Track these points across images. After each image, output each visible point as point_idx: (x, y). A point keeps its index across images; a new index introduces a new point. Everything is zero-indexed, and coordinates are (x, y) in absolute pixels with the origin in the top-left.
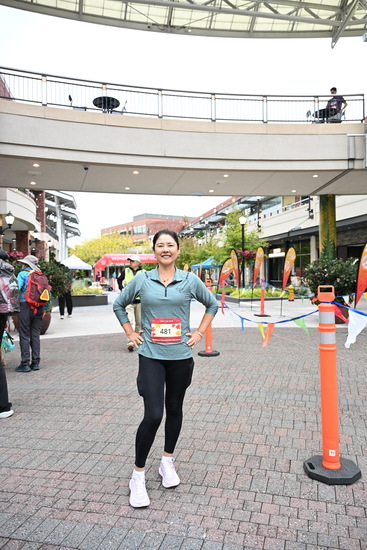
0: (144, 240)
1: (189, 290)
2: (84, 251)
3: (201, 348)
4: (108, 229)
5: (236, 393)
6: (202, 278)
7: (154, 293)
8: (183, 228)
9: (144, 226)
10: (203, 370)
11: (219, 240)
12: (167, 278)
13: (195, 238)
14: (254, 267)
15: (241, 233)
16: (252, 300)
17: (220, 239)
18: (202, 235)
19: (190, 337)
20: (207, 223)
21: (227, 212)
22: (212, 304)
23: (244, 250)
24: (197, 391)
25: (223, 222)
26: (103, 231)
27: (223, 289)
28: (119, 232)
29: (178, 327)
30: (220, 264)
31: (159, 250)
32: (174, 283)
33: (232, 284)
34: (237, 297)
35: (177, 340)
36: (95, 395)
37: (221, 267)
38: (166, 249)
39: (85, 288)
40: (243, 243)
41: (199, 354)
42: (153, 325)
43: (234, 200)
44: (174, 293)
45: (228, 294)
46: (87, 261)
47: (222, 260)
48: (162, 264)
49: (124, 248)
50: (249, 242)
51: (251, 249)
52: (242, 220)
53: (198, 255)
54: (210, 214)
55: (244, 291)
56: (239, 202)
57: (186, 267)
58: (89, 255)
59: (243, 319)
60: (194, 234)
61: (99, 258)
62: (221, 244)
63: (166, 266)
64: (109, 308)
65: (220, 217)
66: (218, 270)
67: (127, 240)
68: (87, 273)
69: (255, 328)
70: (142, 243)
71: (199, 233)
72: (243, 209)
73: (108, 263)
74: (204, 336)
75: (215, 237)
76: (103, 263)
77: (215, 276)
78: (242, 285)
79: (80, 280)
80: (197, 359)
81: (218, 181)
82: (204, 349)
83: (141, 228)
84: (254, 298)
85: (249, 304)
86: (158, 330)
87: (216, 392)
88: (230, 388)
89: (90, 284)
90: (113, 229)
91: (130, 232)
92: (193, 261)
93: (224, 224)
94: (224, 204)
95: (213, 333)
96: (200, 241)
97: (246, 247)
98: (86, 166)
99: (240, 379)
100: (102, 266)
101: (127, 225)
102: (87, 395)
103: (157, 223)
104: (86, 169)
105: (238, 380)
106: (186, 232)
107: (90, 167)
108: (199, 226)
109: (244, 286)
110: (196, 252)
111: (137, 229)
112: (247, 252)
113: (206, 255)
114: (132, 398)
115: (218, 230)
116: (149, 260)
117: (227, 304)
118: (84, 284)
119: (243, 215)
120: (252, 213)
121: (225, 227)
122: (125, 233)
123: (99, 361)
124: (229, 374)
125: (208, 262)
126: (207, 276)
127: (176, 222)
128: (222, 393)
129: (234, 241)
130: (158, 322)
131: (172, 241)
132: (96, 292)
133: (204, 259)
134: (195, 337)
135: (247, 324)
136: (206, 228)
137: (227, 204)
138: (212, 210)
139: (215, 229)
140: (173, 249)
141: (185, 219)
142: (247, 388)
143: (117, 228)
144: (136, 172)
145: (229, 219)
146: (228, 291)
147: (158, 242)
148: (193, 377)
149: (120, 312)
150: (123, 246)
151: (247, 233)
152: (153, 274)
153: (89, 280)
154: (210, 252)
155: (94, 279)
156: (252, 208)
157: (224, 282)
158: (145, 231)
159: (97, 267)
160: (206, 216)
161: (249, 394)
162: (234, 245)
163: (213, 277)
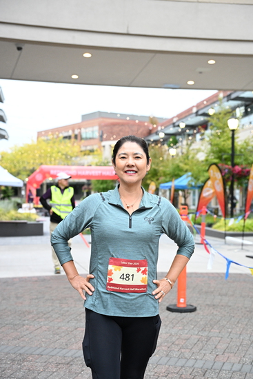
0: (95, 147)
1: (160, 222)
2: (12, 161)
3: (171, 300)
4: (47, 132)
5: (218, 365)
6: (175, 201)
7: (114, 222)
8: (150, 133)
9: (96, 128)
10: (173, 331)
11: (198, 151)
12: (132, 203)
13: (166, 147)
14: (246, 189)
15: (230, 142)
16: (243, 235)
17: (201, 148)
18: (175, 142)
19: (157, 285)
20: (183, 125)
21: (211, 112)
22: (188, 242)
23: (234, 165)
24: (165, 360)
25: (205, 126)
26: (40, 134)
27: (204, 220)
28: (61, 135)
29: (144, 272)
30: (200, 183)
31: (121, 163)
32: (142, 210)
33: (216, 212)
34: (222, 230)
35: (141, 290)
36: (24, 361)
37: (201, 188)
38: (131, 161)
39: (13, 212)
40: (233, 155)
41: (169, 309)
42: (111, 267)
43: (221, 95)
44: (142, 224)
45: (210, 225)
46: (17, 174)
47: (202, 179)
48: (126, 183)
49: (67, 158)
50: (241, 154)
51: (244, 164)
52: (232, 124)
53: (169, 170)
54: (187, 113)
55: (232, 222)
56: (229, 98)
57: (153, 186)
58: (20, 167)
59: (229, 262)
60: (165, 140)
61: (33, 171)
62: (201, 157)
63: (129, 186)
64: (45, 241)
65: (202, 119)
66: (197, 191)
67: (72, 147)
68: (16, 191)
69: (247, 275)
70: (92, 151)
71: (172, 139)
72: (234, 109)
73: (44, 177)
74: (175, 285)
75: (194, 146)
76: (39, 177)
77: (192, 200)
78: (229, 214)
79: (6, 201)
80: (165, 316)
81: (200, 69)
82: (175, 302)
83: (92, 131)
84: (247, 232)
85: (238, 240)
86: (117, 274)
87: (191, 363)
88: (210, 357)
89: (19, 206)
90: (53, 131)
91: (76, 137)
92: (162, 179)
93: (206, 128)
94: (207, 100)
95: (188, 280)
96: (173, 152)
97: (237, 160)
98: (19, 45)
99: (224, 346)
100: (37, 182)
101: (73, 127)
102: (13, 360)
103: (114, 125)
104: (19, 49)
105: (222, 346)
106: (153, 138)
107: (25, 47)
108: (171, 130)
109: (232, 215)
110: (166, 166)
111: (86, 132)
112: (238, 168)
113: (181, 170)
114: (74, 367)
115: (198, 137)
116: (101, 176)
117: (209, 239)
118: (11, 206)
119: (234, 116)
120: (246, 114)
121: (208, 132)
122: (69, 137)
123: (30, 313)
124: (209, 339)
125: (184, 181)
126: (181, 200)
127: (141, 124)
128: (199, 364)
129: (220, 153)
130: (118, 263)
131: (140, 151)
132: (28, 217)
133: (177, 176)
134: (164, 284)
135: (234, 269)
136: (182, 133)
137: (212, 101)
138: (191, 109)
139: (194, 135)
140: (141, 163)
141: (153, 121)
142: (234, 359)
143: (59, 130)
144: (87, 55)
145: (214, 121)
146: (210, 221)
147: (121, 151)
148: (159, 340)
149: (61, 247)
150: (66, 155)
151: (239, 142)
152: (112, 196)
153: (18, 200)
154: (186, 167)
155: (25, 199)
156: (246, 107)
157: (204, 209)
158: (97, 135)
159: (30, 182)
160: (182, 116)
161: (236, 367)
162: (220, 158)
163: (190, 201)
